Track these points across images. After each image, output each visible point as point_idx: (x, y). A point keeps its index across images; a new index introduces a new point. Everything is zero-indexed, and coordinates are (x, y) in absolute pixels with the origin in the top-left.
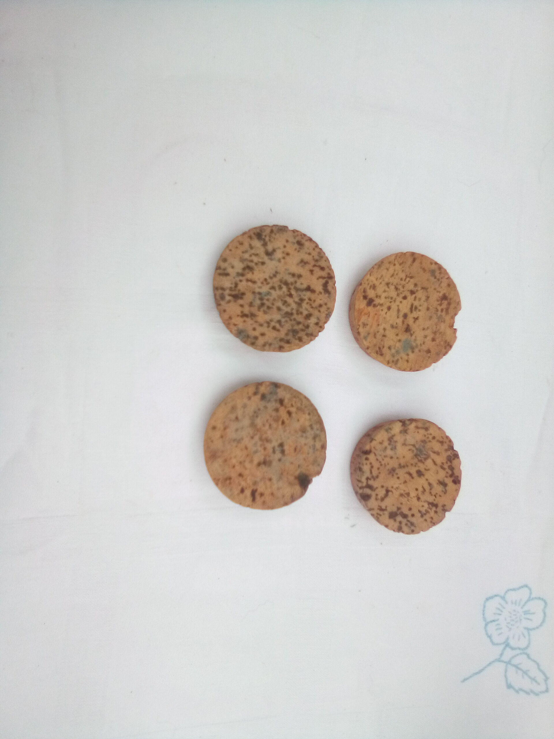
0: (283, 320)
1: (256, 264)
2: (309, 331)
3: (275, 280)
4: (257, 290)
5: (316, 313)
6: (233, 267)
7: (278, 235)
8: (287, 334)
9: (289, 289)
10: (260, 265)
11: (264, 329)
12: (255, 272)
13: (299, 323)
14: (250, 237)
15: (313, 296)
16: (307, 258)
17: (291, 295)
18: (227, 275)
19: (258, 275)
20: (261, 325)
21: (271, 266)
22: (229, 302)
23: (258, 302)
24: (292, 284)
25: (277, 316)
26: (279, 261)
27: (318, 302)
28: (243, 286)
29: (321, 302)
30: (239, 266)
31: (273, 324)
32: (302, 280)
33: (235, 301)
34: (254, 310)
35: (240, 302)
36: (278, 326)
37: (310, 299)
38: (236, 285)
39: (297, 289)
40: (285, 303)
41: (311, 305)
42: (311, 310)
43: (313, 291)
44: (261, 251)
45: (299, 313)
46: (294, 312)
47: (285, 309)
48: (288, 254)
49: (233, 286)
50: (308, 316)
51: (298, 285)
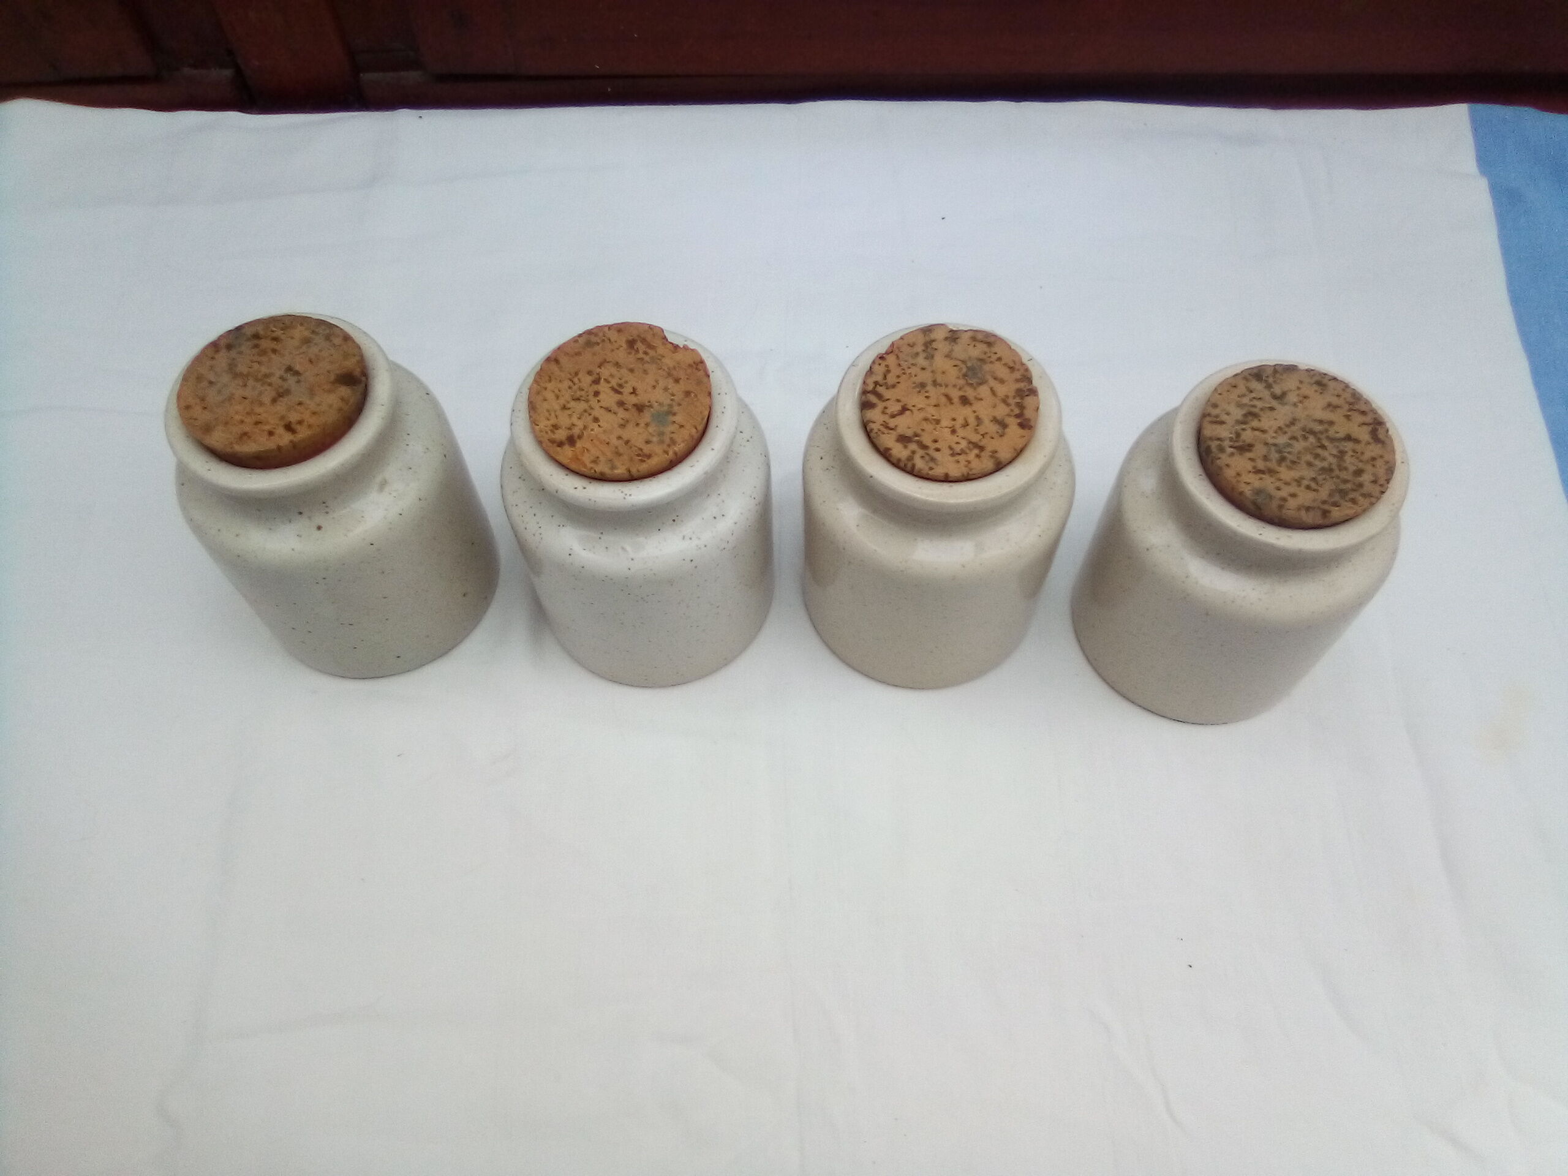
0: (1320, 478)
1: (1262, 409)
2: (1365, 490)
3: (1294, 428)
4: (1271, 441)
5: (1368, 468)
6: (1228, 414)
7: (1285, 376)
8: (1330, 495)
9: (1319, 440)
10: (1269, 413)
11: (1293, 489)
12: (1263, 419)
13: (1346, 481)
14: (1245, 379)
15: (1358, 447)
16: (1335, 401)
17: (1323, 447)
18: (1222, 423)
19: (1267, 422)
20: (1287, 484)
21: (1283, 413)
22: (1232, 454)
23: (1275, 456)
24: (1321, 433)
25: (1309, 473)
26: (1295, 405)
27: (1368, 455)
28: (1248, 436)
29: (1373, 454)
30: (1237, 413)
31: (1305, 482)
32: (1335, 428)
33: (1241, 454)
34: (1273, 465)
35: (1249, 455)
36: (1313, 485)
37: (1354, 451)
38: (1238, 435)
39: (1332, 440)
40: (1317, 456)
41: (1358, 458)
42: (1361, 465)
43: (1357, 441)
44: (1266, 394)
45: (1342, 468)
46: (1334, 467)
47: (1319, 464)
48: (1305, 397)
49: (1233, 436)
50: (1359, 472)
51: (1331, 433)
